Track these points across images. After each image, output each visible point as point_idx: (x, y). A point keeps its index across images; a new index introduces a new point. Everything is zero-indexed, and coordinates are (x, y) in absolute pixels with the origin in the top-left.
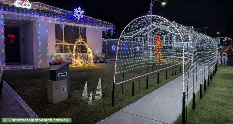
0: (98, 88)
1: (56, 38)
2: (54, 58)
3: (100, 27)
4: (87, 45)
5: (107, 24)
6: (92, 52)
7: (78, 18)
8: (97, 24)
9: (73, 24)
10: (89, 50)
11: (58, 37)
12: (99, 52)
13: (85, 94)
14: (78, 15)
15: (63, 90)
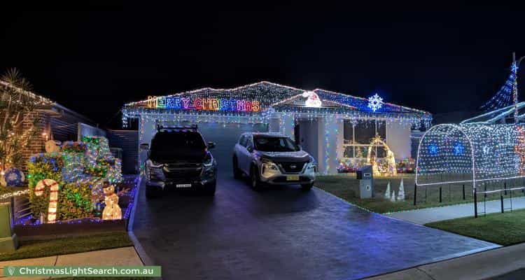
0: (401, 189)
1: (345, 138)
2: (341, 164)
3: (408, 119)
4: (387, 146)
5: (419, 113)
6: (395, 156)
7: (374, 109)
8: (403, 114)
9: (366, 118)
10: (390, 153)
11: (347, 136)
12: (405, 155)
13: (387, 195)
14: (375, 106)
15: (368, 188)
